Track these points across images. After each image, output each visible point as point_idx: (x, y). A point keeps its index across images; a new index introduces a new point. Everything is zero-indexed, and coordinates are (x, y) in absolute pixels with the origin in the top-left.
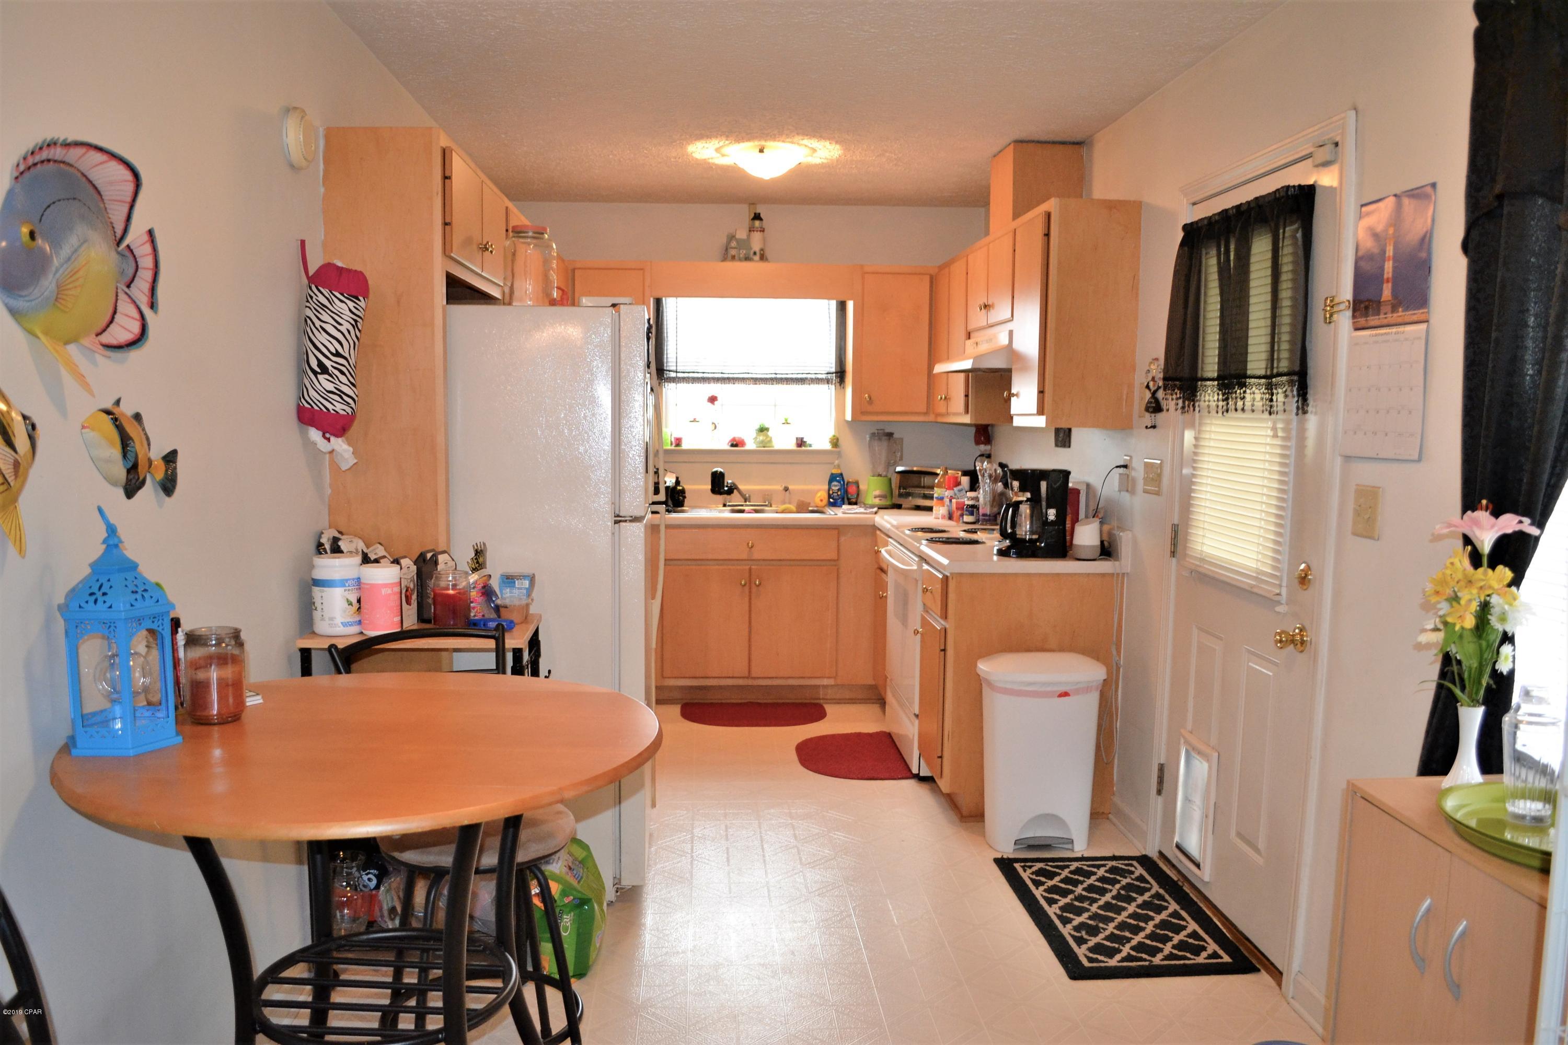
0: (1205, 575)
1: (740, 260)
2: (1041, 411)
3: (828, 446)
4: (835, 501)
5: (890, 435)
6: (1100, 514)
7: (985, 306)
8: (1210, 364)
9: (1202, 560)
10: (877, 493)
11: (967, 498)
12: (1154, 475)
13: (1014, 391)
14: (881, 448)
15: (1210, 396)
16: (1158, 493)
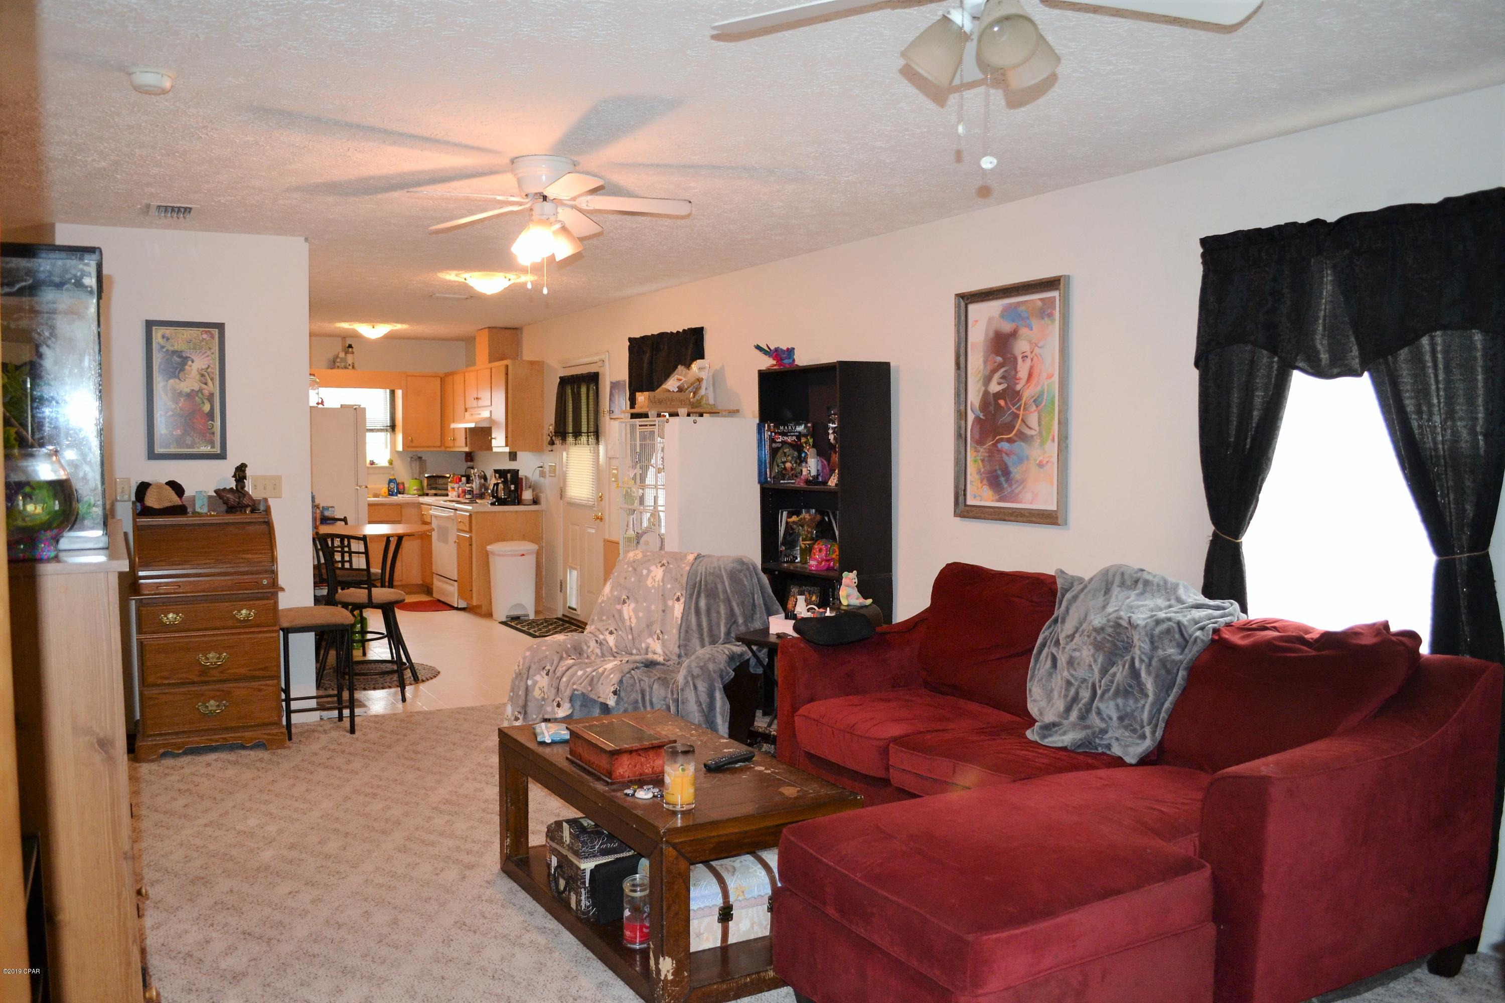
0: (571, 503)
1: (342, 368)
2: (507, 445)
3: (387, 464)
4: (390, 493)
5: (420, 458)
6: (534, 487)
7: (477, 398)
8: (570, 429)
9: (571, 498)
10: (415, 488)
11: (467, 487)
12: (553, 470)
13: (493, 436)
14: (416, 466)
15: (570, 439)
16: (555, 476)
